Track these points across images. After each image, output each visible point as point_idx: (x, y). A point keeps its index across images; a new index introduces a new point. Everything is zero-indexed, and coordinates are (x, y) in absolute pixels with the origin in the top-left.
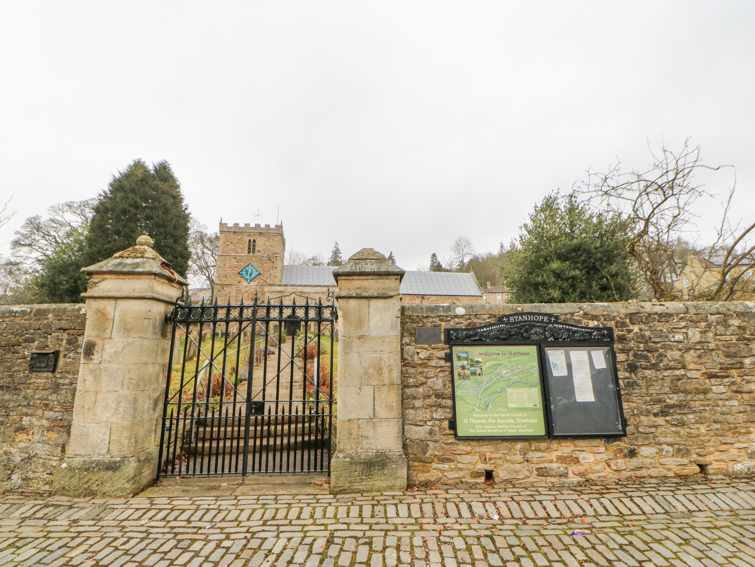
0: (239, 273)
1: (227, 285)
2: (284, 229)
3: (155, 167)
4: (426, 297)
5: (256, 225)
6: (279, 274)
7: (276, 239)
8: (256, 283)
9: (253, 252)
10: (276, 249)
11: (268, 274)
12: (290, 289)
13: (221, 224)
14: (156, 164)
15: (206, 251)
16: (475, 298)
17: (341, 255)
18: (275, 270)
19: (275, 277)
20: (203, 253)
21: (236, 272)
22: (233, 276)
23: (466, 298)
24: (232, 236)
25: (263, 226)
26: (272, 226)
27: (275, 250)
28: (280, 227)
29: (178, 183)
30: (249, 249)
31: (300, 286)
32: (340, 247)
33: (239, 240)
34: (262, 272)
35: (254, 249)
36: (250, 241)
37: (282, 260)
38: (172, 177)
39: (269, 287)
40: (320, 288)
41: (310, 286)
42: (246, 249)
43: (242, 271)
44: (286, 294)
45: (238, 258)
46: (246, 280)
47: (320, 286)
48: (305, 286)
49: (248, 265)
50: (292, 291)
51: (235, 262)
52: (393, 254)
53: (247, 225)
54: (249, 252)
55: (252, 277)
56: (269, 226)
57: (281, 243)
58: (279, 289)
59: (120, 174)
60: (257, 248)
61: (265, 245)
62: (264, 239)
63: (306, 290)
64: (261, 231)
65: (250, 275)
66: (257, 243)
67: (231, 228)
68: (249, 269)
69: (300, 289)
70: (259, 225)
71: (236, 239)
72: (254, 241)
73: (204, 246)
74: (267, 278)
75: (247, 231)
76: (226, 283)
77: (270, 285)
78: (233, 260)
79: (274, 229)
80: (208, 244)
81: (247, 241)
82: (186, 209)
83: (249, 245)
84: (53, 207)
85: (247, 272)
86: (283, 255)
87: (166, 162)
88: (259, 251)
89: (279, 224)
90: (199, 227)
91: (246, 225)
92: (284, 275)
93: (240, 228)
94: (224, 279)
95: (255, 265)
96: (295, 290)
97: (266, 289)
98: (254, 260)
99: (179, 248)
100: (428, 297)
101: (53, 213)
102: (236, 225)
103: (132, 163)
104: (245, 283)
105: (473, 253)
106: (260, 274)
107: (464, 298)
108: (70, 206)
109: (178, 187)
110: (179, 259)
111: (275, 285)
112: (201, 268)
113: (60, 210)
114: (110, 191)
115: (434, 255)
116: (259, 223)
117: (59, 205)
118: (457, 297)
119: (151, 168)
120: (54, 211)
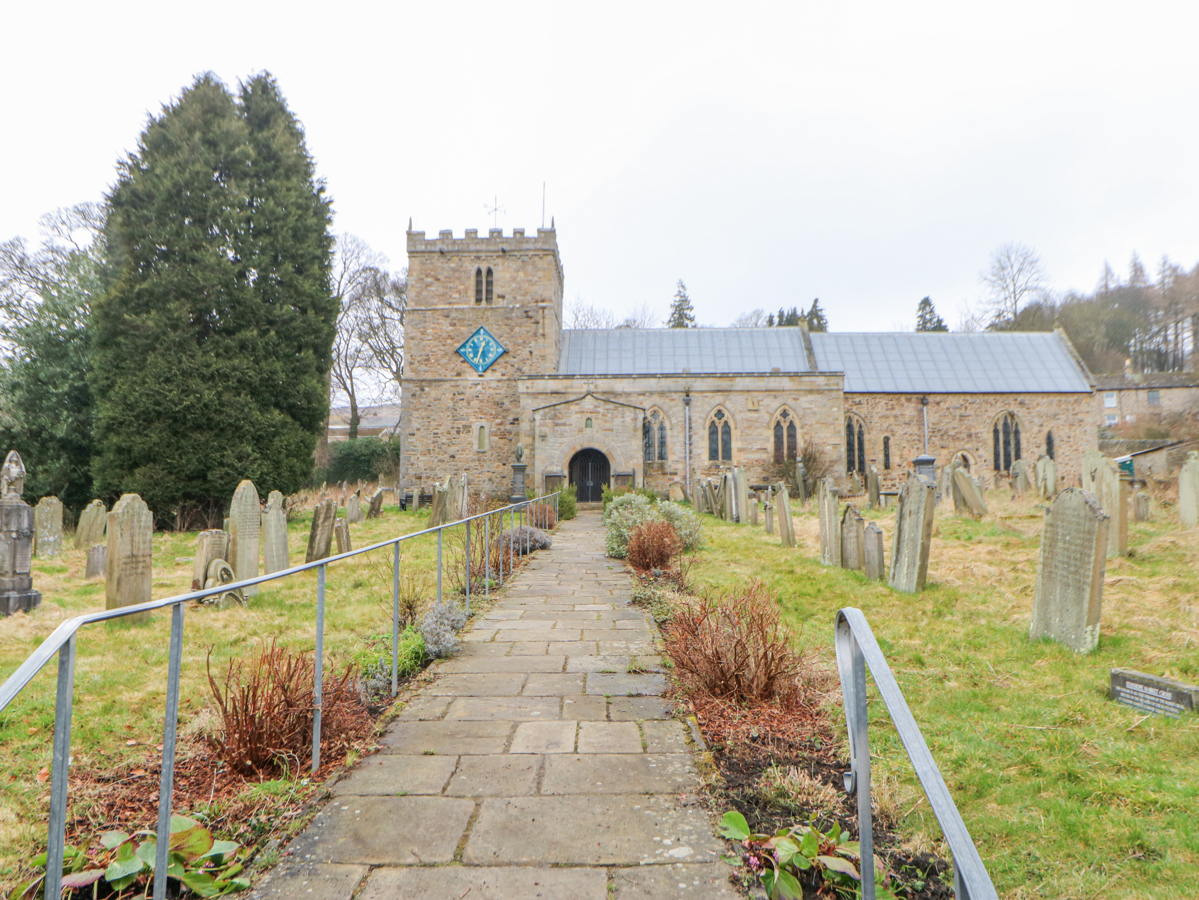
0: (457, 352)
1: (430, 382)
2: (559, 240)
3: (245, 90)
4: (931, 399)
5: (492, 232)
6: (551, 351)
7: (541, 264)
8: (498, 375)
9: (489, 299)
10: (543, 289)
11: (525, 353)
12: (579, 386)
13: (409, 234)
14: (245, 81)
15: (387, 312)
16: (1072, 398)
17: (691, 314)
18: (541, 340)
19: (543, 357)
20: (382, 317)
21: (452, 350)
22: (444, 361)
23: (1045, 400)
24: (438, 262)
25: (508, 233)
26: (531, 232)
27: (540, 290)
28: (548, 235)
29: (298, 126)
30: (478, 292)
31: (605, 376)
32: (689, 294)
33: (454, 270)
34: (510, 348)
35: (489, 292)
36: (479, 272)
37: (558, 317)
38: (282, 109)
39: (529, 383)
40: (653, 381)
41: (629, 376)
42: (472, 293)
43: (464, 346)
44: (572, 398)
45: (453, 315)
46: (475, 367)
47: (654, 376)
48: (615, 376)
49: (478, 332)
50: (584, 389)
51: (446, 327)
52: (820, 305)
53: (471, 234)
54: (478, 301)
55: (489, 361)
56: (522, 233)
57: (554, 273)
58: (553, 385)
59: (166, 109)
60: (497, 290)
61: (514, 279)
62: (514, 265)
63: (620, 386)
64: (506, 247)
65: (484, 355)
66: (495, 275)
67: (433, 242)
68: (481, 340)
69: (603, 385)
70: (500, 232)
71: (444, 267)
72: (490, 272)
73: (382, 300)
74: (524, 361)
75: (472, 247)
76: (429, 376)
77: (531, 377)
78: (442, 320)
79: (536, 240)
80: (390, 297)
81: (473, 272)
82: (322, 190)
83: (479, 283)
84: (48, 217)
85: (475, 348)
86: (560, 305)
87: (268, 74)
88: (503, 297)
89: (548, 226)
90: (369, 257)
91: (468, 233)
92: (564, 354)
93: (455, 242)
94: (423, 367)
95: (494, 330)
96: (592, 388)
97: (522, 387)
98: (492, 320)
99: (307, 285)
100: (938, 398)
101: (50, 231)
102: (446, 235)
103: (190, 84)
104: (472, 376)
105: (1042, 284)
106: (506, 352)
107: (1039, 399)
108: (82, 213)
109: (298, 135)
110: (311, 313)
111: (542, 377)
112: (379, 353)
113: (63, 223)
114: (143, 151)
115: (926, 302)
116: (499, 227)
117: (59, 211)
118: (1020, 398)
119: (233, 89)
120: (55, 227)
